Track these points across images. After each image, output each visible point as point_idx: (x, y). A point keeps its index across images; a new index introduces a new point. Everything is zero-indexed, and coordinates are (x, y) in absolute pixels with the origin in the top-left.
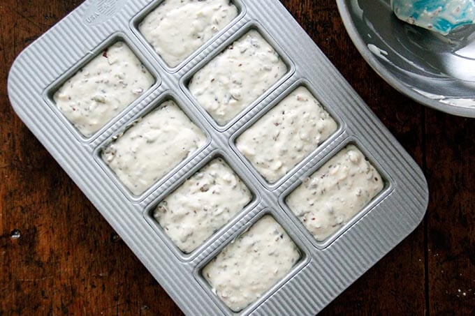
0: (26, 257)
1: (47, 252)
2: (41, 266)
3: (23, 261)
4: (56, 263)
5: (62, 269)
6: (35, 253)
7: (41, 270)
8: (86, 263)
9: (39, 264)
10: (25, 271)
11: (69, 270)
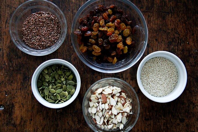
0: (7, 121)
1: (19, 119)
2: (15, 127)
3: (5, 123)
4: (24, 125)
5: (27, 129)
6: (12, 119)
7: (15, 129)
8: (41, 125)
9: (14, 125)
10: (6, 130)
11: (31, 130)
